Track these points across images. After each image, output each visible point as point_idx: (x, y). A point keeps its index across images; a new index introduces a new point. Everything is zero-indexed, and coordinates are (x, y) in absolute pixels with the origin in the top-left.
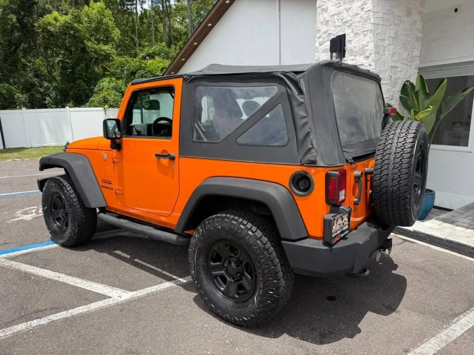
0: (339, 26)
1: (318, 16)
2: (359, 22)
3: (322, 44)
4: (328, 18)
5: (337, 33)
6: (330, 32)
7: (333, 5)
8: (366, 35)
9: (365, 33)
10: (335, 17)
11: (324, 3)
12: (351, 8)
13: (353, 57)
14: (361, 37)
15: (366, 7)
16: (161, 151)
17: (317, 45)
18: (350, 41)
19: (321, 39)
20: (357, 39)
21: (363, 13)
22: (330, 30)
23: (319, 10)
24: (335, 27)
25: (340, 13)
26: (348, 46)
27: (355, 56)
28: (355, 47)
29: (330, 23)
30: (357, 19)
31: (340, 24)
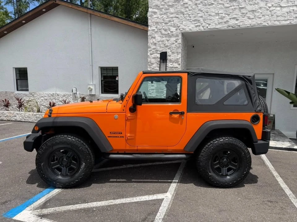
0: (163, 47)
1: (149, 40)
2: (175, 47)
3: (152, 54)
4: (155, 42)
5: (162, 50)
6: (157, 49)
7: (159, 36)
8: (178, 54)
9: (178, 53)
10: (160, 42)
11: (153, 34)
12: (169, 40)
13: (172, 63)
14: (176, 54)
15: (178, 41)
16: (173, 110)
17: (149, 54)
18: (170, 56)
19: (151, 52)
20: (173, 55)
21: (177, 44)
22: (157, 48)
23: (149, 37)
24: (161, 47)
25: (163, 41)
26: (168, 58)
27: (173, 63)
28: (173, 59)
29: (157, 45)
30: (174, 46)
31: (163, 46)
